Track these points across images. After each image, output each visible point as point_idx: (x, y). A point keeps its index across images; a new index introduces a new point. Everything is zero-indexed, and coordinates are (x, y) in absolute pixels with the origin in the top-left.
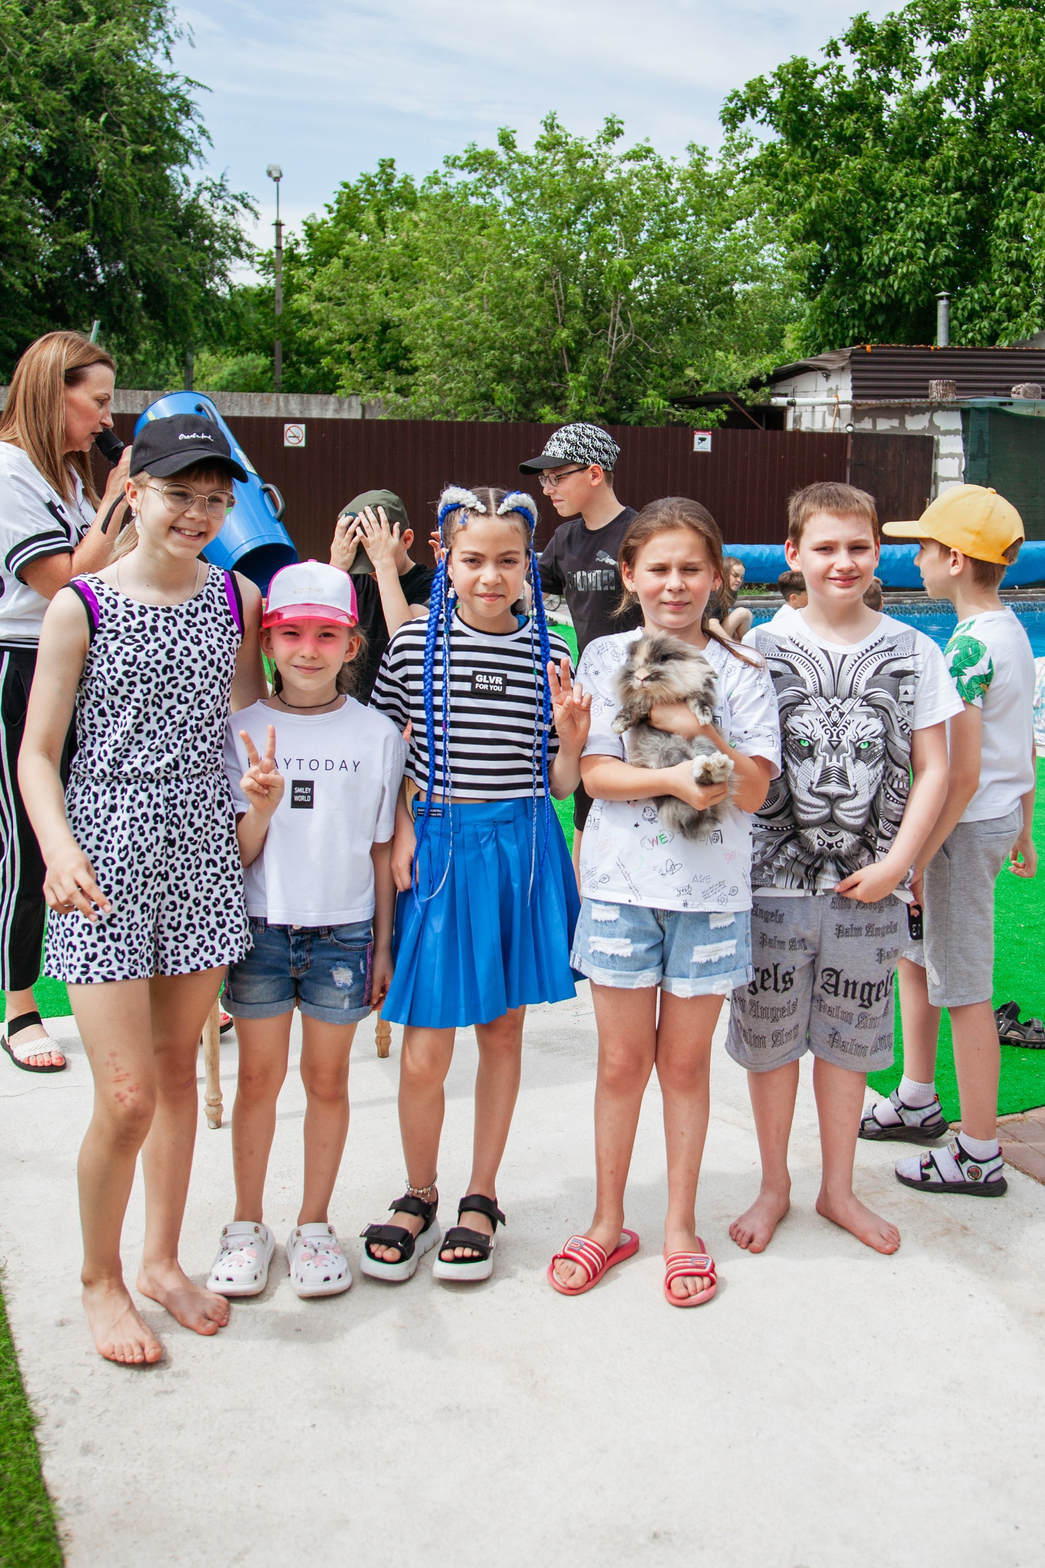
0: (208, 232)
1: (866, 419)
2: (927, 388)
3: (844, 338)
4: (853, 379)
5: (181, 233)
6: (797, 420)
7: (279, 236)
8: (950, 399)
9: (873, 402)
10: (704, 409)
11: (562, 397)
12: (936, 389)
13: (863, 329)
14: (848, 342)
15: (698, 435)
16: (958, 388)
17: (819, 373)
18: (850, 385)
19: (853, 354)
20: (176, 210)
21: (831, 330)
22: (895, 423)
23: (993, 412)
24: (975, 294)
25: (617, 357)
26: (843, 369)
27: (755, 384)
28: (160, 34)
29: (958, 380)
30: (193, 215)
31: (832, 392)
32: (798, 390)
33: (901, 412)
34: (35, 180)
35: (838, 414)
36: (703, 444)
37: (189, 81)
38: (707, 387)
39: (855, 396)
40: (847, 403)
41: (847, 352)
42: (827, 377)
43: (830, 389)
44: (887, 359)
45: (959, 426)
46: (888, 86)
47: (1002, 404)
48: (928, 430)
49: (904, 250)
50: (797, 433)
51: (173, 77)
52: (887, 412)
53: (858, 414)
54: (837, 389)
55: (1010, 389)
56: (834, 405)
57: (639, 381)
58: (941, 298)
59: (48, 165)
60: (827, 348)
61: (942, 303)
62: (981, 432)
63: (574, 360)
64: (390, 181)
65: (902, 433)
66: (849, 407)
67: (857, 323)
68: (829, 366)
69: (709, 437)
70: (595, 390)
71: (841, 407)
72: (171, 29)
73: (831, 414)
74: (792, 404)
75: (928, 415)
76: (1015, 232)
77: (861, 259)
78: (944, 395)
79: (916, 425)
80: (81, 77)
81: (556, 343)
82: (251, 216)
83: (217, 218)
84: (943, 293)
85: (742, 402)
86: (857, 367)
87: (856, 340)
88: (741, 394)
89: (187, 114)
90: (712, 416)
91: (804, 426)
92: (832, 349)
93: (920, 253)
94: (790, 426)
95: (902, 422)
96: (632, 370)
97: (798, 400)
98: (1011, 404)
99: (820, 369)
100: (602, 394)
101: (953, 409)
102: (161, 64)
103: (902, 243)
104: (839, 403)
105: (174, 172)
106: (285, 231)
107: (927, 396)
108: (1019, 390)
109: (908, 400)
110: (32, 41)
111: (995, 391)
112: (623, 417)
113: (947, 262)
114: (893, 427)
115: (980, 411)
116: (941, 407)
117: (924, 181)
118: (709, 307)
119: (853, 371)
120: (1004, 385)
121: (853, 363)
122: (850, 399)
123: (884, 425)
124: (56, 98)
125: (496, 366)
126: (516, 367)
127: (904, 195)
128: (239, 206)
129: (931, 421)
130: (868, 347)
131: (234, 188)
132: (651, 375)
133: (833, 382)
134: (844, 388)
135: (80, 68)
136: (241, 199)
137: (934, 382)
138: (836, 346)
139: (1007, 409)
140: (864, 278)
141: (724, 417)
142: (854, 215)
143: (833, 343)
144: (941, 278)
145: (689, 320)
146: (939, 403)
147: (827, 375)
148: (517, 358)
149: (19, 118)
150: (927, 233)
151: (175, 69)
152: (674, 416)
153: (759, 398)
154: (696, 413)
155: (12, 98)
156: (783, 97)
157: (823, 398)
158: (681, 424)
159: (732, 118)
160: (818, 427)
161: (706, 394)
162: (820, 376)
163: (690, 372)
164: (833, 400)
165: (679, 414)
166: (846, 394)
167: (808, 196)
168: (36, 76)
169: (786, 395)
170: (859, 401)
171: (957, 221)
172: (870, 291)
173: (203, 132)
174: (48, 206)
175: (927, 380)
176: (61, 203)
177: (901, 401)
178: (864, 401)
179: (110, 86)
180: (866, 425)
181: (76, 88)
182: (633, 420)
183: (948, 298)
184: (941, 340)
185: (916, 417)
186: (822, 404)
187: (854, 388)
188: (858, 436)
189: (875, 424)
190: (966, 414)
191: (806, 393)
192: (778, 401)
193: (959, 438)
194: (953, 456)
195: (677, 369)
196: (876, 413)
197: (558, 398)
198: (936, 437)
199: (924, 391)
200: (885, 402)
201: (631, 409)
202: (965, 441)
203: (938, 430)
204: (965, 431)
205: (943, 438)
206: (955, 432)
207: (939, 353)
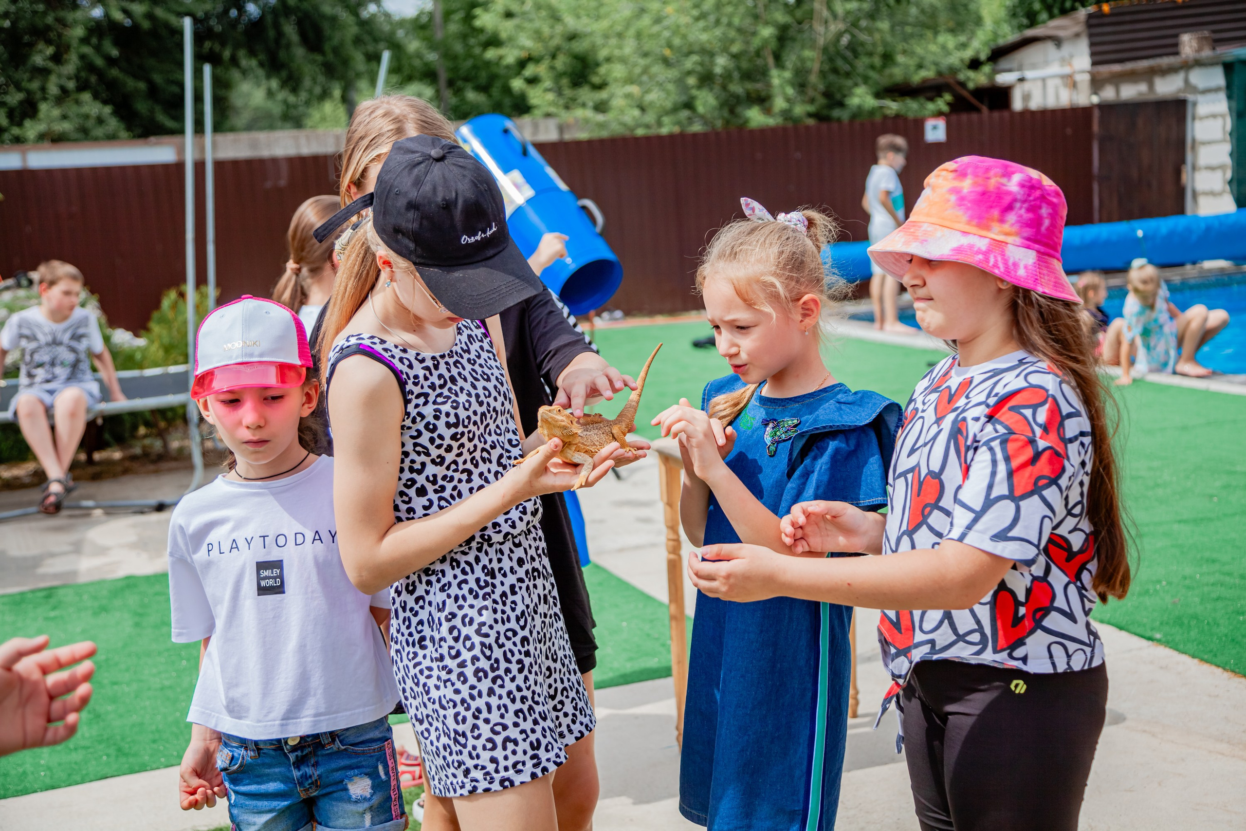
1: (1108, 88)
2: (1176, 45)
4: (1092, 45)
6: (1027, 97)
8: (1206, 54)
10: (921, 99)
11: (767, 96)
12: (1189, 44)
15: (929, 124)
16: (1215, 41)
17: (1050, 43)
18: (1087, 52)
19: (1090, 16)
22: (1143, 87)
25: (824, 50)
26: (1077, 35)
27: (974, 63)
29: (1214, 32)
31: (1064, 61)
32: (1026, 63)
33: (1150, 75)
35: (1074, 85)
36: (936, 132)
39: (1094, 64)
40: (1083, 72)
41: (1081, 14)
42: (1059, 46)
43: (1063, 59)
45: (1222, 82)
48: (1183, 91)
52: (1132, 77)
53: (1096, 84)
54: (1072, 57)
56: (1068, 76)
57: (848, 75)
63: (777, 57)
65: (1151, 97)
66: (1088, 76)
68: (1061, 33)
69: (940, 125)
70: (802, 87)
71: (1077, 77)
73: (1065, 85)
74: (1021, 80)
75: (1181, 74)
78: (1199, 50)
79: (1167, 87)
81: (759, 42)
85: (963, 85)
86: (1095, 31)
88: (961, 77)
90: (930, 105)
91: (1036, 103)
94: (1017, 105)
95: (1151, 86)
96: (841, 63)
97: (1028, 74)
99: (1050, 38)
100: (808, 91)
101: (1212, 65)
104: (1075, 73)
107: (1177, 53)
109: (1157, 61)
112: (836, 113)
114: (1140, 94)
116: (1198, 63)
119: (1091, 36)
121: (1089, 27)
122: (1087, 67)
123: (1130, 92)
126: (717, 71)
129: (1186, 81)
130: (1106, 8)
132: (861, 65)
133: (1067, 49)
134: (1080, 58)
137: (1185, 37)
138: (1066, 11)
141: (953, 102)
146: (1195, 60)
147: (1059, 43)
148: (719, 60)
153: (979, 78)
154: (913, 103)
157: (1055, 69)
158: (900, 115)
160: (1051, 103)
161: (922, 82)
162: (1050, 46)
164: (1067, 70)
165: (895, 105)
166: (1082, 60)
169: (1013, 71)
170: (1099, 69)
175: (1176, 36)
177: (1149, 62)
178: (1104, 68)
180: (1109, 94)
182: (844, 115)
185: (1167, 78)
186: (1054, 77)
187: (1093, 54)
188: (1105, 108)
189: (1118, 92)
190: (1229, 68)
191: (1034, 67)
192: (1003, 79)
193: (1222, 96)
194: (1214, 116)
195: (888, 58)
196: (1117, 79)
197: (763, 100)
198: (1190, 97)
199: (1174, 49)
200: (1129, 66)
201: (841, 105)
202: (1230, 97)
203: (1195, 90)
204: (1229, 87)
205: (1200, 98)
206: (1216, 90)
207: (1185, 5)
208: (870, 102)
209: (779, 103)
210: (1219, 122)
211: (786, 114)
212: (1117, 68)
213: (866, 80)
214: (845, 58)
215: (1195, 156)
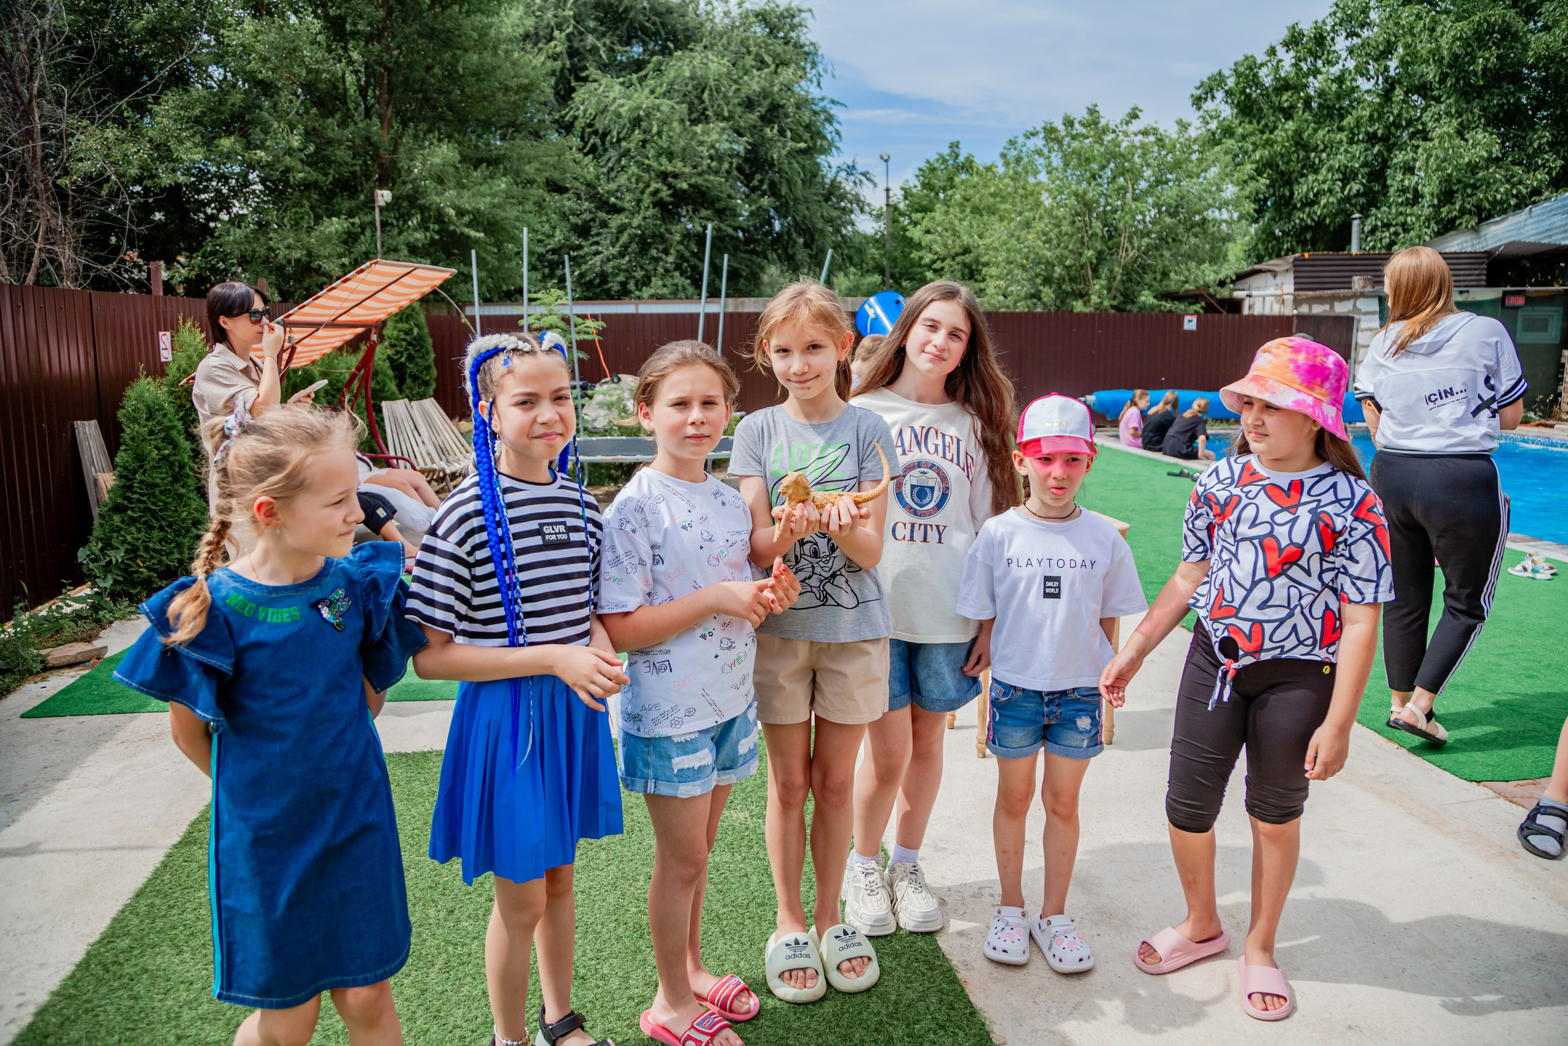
0: (843, 197)
1: (1304, 305)
2: (1350, 282)
4: (1295, 278)
5: (827, 199)
6: (1252, 307)
7: (888, 197)
8: (1369, 289)
10: (1188, 303)
11: (1087, 294)
12: (1358, 282)
14: (1289, 251)
15: (1187, 318)
17: (1268, 274)
18: (1293, 282)
19: (1295, 260)
20: (823, 184)
22: (1327, 307)
24: (1378, 215)
25: (1125, 267)
26: (1287, 271)
27: (1222, 284)
28: (814, 71)
30: (834, 186)
31: (1277, 286)
32: (1254, 286)
33: (1332, 299)
34: (739, 169)
35: (1283, 302)
36: (1190, 324)
37: (833, 102)
38: (1187, 286)
39: (1296, 290)
40: (1289, 294)
41: (1291, 258)
42: (1275, 276)
44: (1320, 263)
45: (1377, 308)
46: (1315, 72)
48: (1352, 312)
49: (1326, 187)
50: (1252, 318)
51: (823, 99)
52: (1320, 300)
53: (1297, 302)
54: (1282, 285)
56: (1280, 296)
57: (1138, 283)
58: (1355, 219)
59: (746, 160)
61: (1356, 223)
63: (1095, 270)
64: (957, 156)
65: (1332, 314)
66: (1291, 297)
68: (1277, 269)
69: (1194, 319)
70: (1109, 290)
71: (1285, 297)
72: (820, 68)
73: (1277, 302)
74: (1249, 296)
75: (1352, 301)
76: (1409, 169)
77: (1292, 194)
78: (1364, 287)
79: (1342, 308)
80: (766, 103)
81: (1083, 260)
82: (871, 185)
83: (848, 188)
84: (1357, 216)
85: (1213, 296)
86: (1297, 269)
88: (1213, 291)
89: (831, 123)
90: (1194, 306)
91: (1257, 311)
92: (1278, 257)
93: (1338, 189)
94: (1246, 311)
95: (1332, 307)
96: (1135, 276)
97: (1254, 293)
99: (1269, 271)
100: (1113, 292)
101: (1369, 296)
102: (814, 92)
103: (1324, 182)
104: (1284, 294)
105: (821, 159)
106: (891, 194)
107: (1351, 288)
109: (1337, 291)
110: (736, 82)
112: (1129, 307)
113: (1358, 195)
114: (1324, 311)
116: (1363, 295)
117: (1342, 136)
118: (1188, 230)
119: (1295, 272)
121: (1295, 266)
122: (1292, 291)
123: (1318, 309)
124: (753, 117)
125: (1042, 276)
127: (1326, 147)
128: (864, 179)
129: (1355, 305)
130: (1307, 255)
131: (861, 168)
132: (1148, 278)
133: (1279, 279)
134: (1287, 285)
135: (765, 98)
136: (864, 174)
137: (1356, 278)
138: (1281, 255)
140: (1295, 207)
142: (1288, 163)
143: (1280, 253)
144: (1354, 205)
145: (1174, 240)
146: (1361, 293)
147: (1275, 274)
148: (1057, 269)
149: (730, 132)
150: (1344, 174)
151: (824, 93)
152: (1165, 307)
153: (1224, 293)
154: (1183, 305)
155: (725, 119)
156: (1237, 84)
157: (1271, 291)
158: (1170, 311)
159: (1198, 101)
160: (1267, 312)
161: (1189, 292)
162: (1269, 276)
163: (1174, 277)
164: (1279, 292)
165: (1168, 305)
166: (1289, 287)
167: (1254, 151)
168: (740, 105)
169: (1243, 290)
170: (1299, 293)
171: (1365, 164)
172: (1301, 217)
173: (838, 133)
174: (747, 186)
175: (1351, 277)
176: (755, 183)
177: (1331, 292)
178: (1303, 293)
179: (783, 107)
180: (1304, 309)
181: (763, 110)
182: (1135, 309)
183: (1360, 218)
184: (1354, 249)
185: (1343, 303)
186: (1270, 296)
187: (1295, 284)
188: (1301, 318)
189: (1310, 309)
191: (1258, 288)
192: (1238, 294)
193: (1377, 317)
194: (1370, 328)
195: (1165, 274)
196: (1311, 301)
197: (1083, 296)
198: (1356, 316)
199: (1348, 285)
200: (1318, 293)
201: (1133, 302)
202: (1379, 318)
203: (1359, 312)
205: (1363, 317)
206: (1373, 313)
207: (1357, 258)
208: (1151, 300)
209: (1094, 299)
211: (1098, 307)
212: (1311, 293)
213: (1150, 287)
214: (1137, 273)
215: (1357, 354)
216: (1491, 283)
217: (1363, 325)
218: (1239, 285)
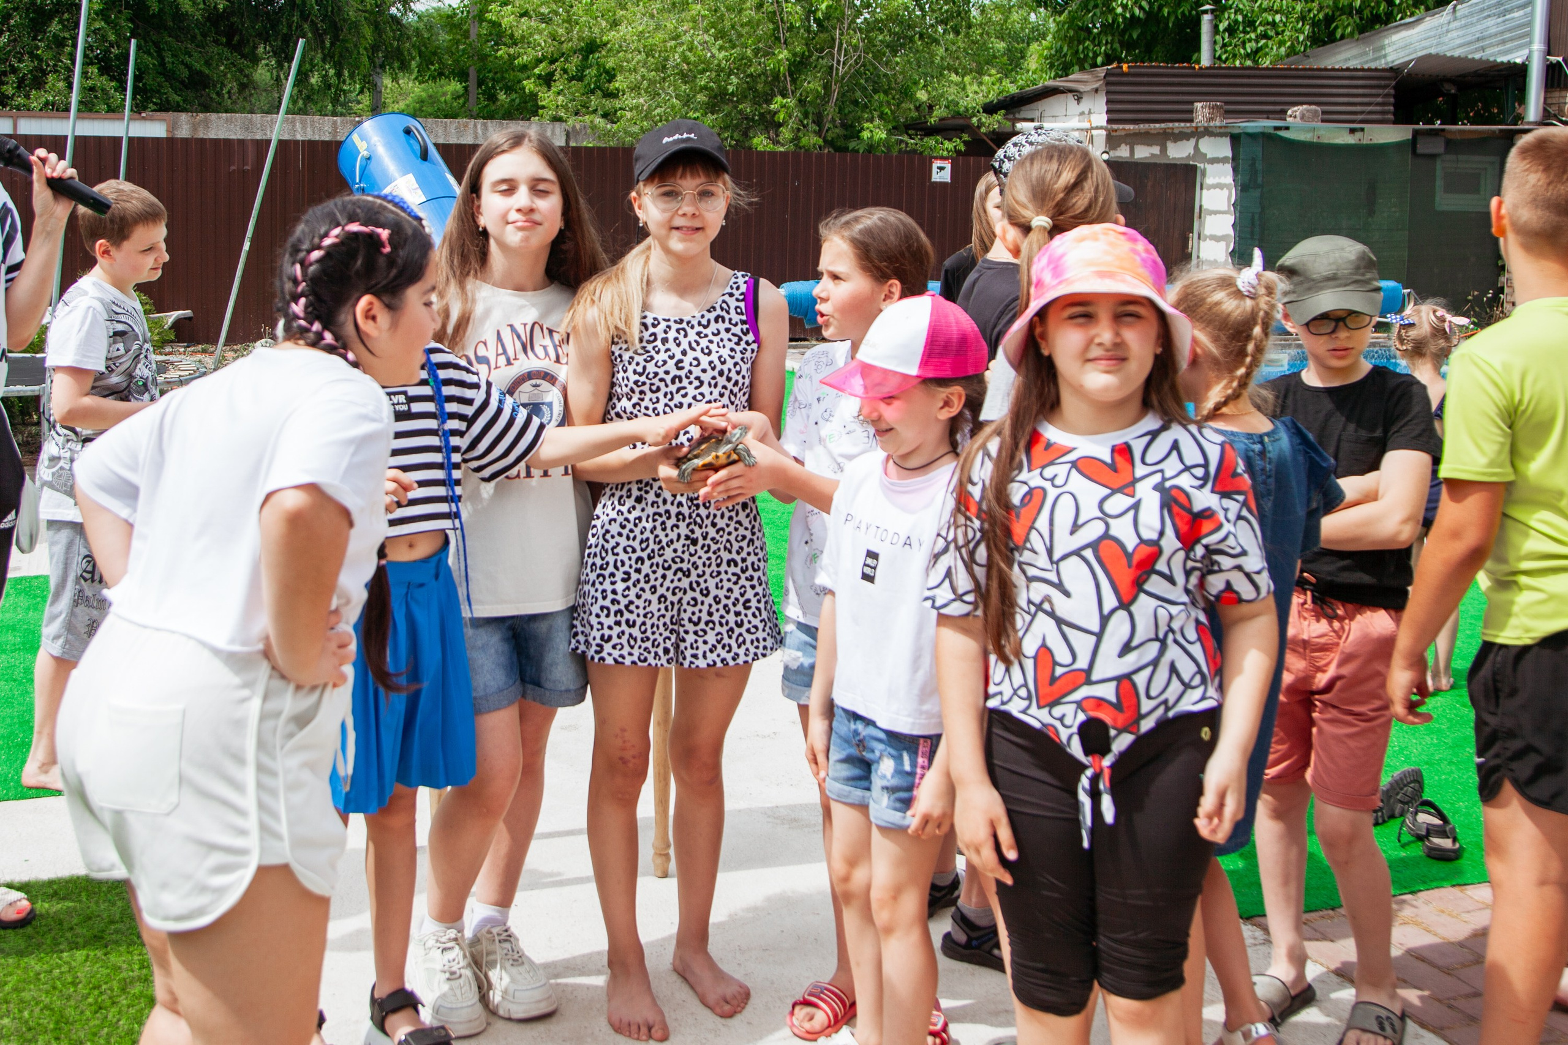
1: (1123, 146)
2: (1191, 112)
3: (1096, 55)
4: (1108, 102)
8: (1218, 123)
9: (1131, 127)
10: (939, 138)
12: (1201, 112)
13: (1117, 46)
14: (1099, 60)
15: (936, 164)
16: (1227, 112)
17: (1070, 95)
18: (1105, 109)
19: (1107, 74)
21: (1081, 47)
22: (1156, 150)
23: (1267, 138)
25: (844, 80)
26: (1096, 90)
29: (1226, 103)
31: (1084, 116)
32: (1045, 114)
33: (1163, 138)
36: (941, 173)
38: (940, 112)
39: (1109, 121)
40: (1101, 128)
41: (1101, 72)
42: (1079, 100)
43: (1082, 113)
44: (1145, 79)
45: (1228, 154)
47: (1277, 128)
48: (1194, 157)
52: (1146, 138)
53: (1113, 141)
54: (1090, 113)
55: (1285, 112)
56: (1087, 130)
57: (863, 107)
58: (1206, 12)
60: (1076, 68)
61: (1206, 18)
62: (1254, 160)
63: (796, 84)
65: (1163, 161)
66: (1104, 133)
67: (1110, 39)
68: (1080, 88)
69: (948, 165)
70: (818, 117)
71: (1094, 132)
75: (1193, 141)
78: (1211, 119)
79: (1178, 152)
84: (1207, 7)
86: (1113, 88)
87: (1108, 60)
88: (975, 120)
90: (948, 145)
92: (1082, 69)
95: (1164, 150)
96: (858, 94)
97: (1046, 125)
98: (1287, 128)
99: (1071, 91)
100: (828, 121)
101: (1221, 135)
104: (1092, 128)
107: (1191, 121)
108: (1296, 113)
109: (1171, 125)
111: (1268, 115)
112: (852, 145)
114: (1153, 155)
115: (1252, 136)
116: (1208, 132)
119: (1108, 93)
120: (1278, 108)
121: (1108, 84)
122: (1104, 124)
123: (1143, 153)
125: (712, 89)
126: (731, 89)
129: (1196, 147)
130: (1125, 67)
132: (879, 98)
133: (1085, 105)
134: (1097, 113)
137: (1199, 105)
138: (1087, 66)
139: (1283, 134)
141: (962, 148)
143: (1085, 63)
146: (1206, 128)
147: (1079, 96)
148: (734, 80)
152: (907, 144)
154: (931, 141)
157: (1075, 122)
158: (913, 153)
161: (942, 119)
162: (1070, 99)
163: (922, 96)
164: (1087, 125)
165: (909, 142)
166: (1100, 118)
169: (1032, 120)
170: (1115, 127)
175: (1192, 103)
177: (1163, 125)
178: (1121, 127)
180: (1123, 152)
182: (858, 149)
183: (1212, 11)
184: (1205, 60)
185: (1179, 143)
186: (1073, 130)
187: (1108, 112)
189: (1132, 152)
190: (1236, 140)
191: (1053, 118)
193: (1228, 167)
194: (1220, 186)
196: (1133, 139)
198: (1200, 165)
199: (1187, 115)
200: (1143, 127)
201: (857, 136)
202: (1235, 170)
203: (1203, 157)
204: (1235, 158)
205: (1208, 167)
206: (1223, 160)
207: (1205, 73)
210: (1226, 192)
213: (881, 115)
214: (864, 89)
215: (1201, 225)
216: (1401, 117)
217: (1209, 180)
218: (1025, 112)
